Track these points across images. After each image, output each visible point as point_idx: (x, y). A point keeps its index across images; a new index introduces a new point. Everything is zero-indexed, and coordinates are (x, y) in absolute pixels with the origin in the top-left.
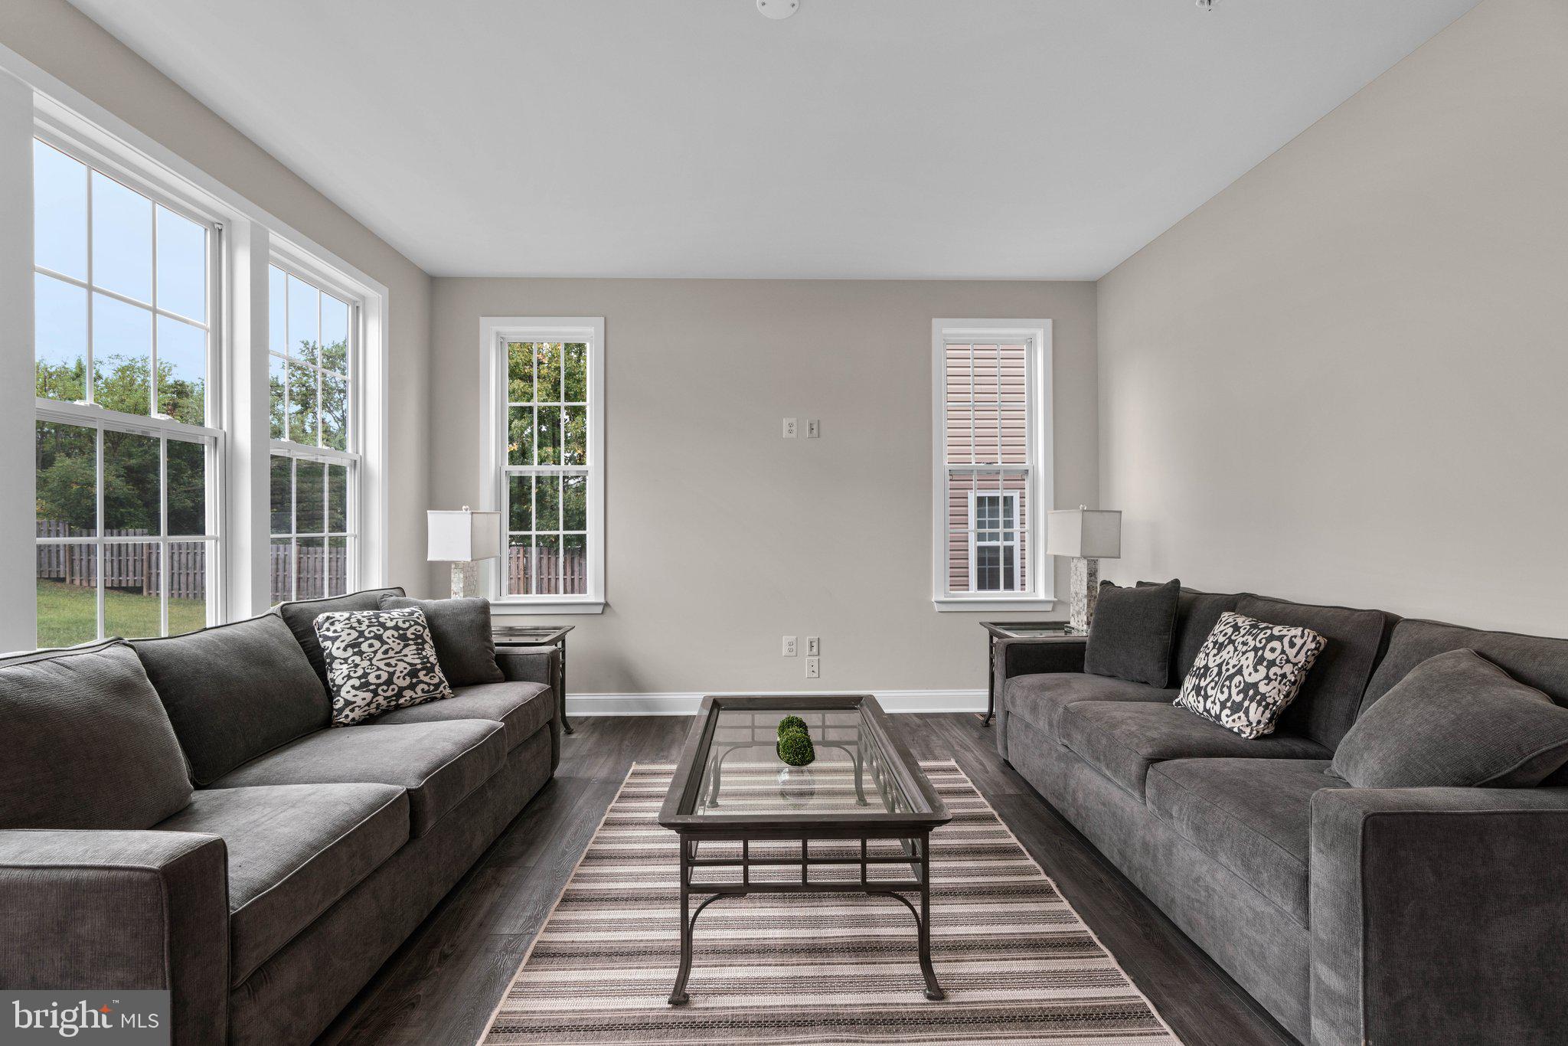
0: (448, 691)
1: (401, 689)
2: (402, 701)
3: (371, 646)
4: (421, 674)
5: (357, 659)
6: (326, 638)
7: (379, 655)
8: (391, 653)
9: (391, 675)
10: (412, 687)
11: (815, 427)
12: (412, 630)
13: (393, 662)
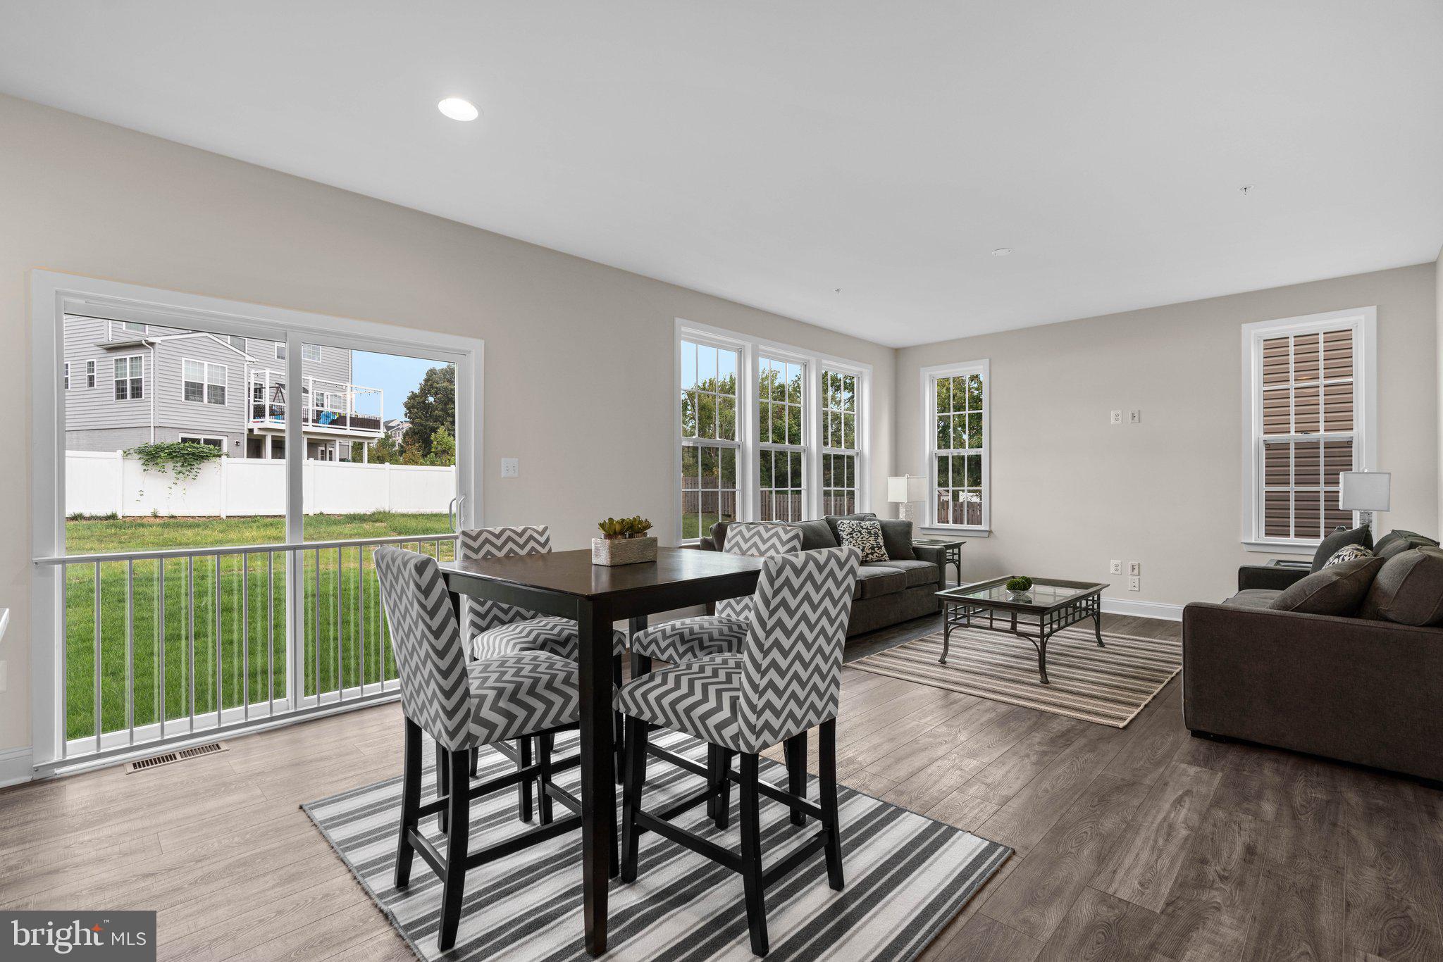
0: (887, 558)
1: (868, 554)
2: (868, 559)
3: (857, 535)
4: (876, 549)
5: (851, 539)
6: (841, 530)
7: (860, 539)
8: (864, 539)
9: (864, 547)
10: (872, 554)
11: (1136, 415)
12: (873, 530)
13: (865, 542)
